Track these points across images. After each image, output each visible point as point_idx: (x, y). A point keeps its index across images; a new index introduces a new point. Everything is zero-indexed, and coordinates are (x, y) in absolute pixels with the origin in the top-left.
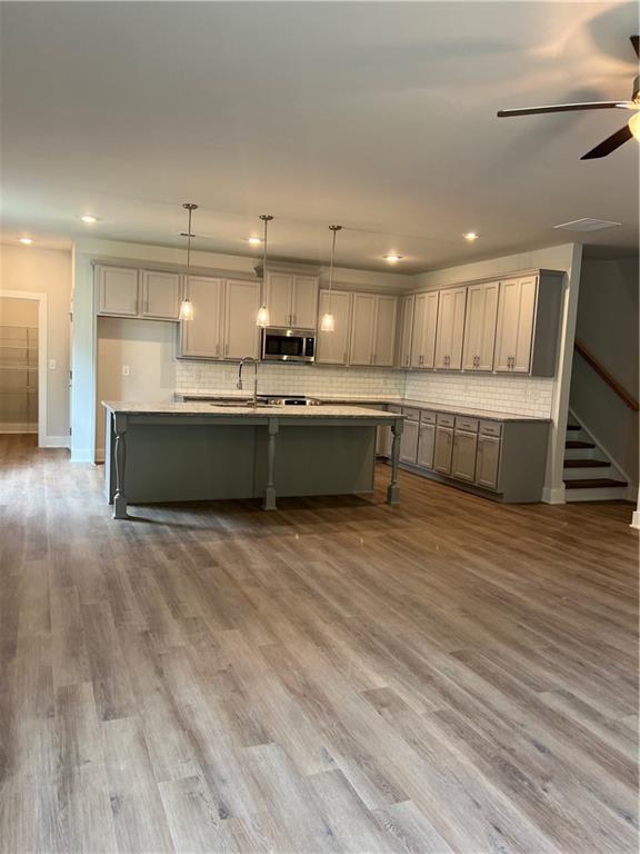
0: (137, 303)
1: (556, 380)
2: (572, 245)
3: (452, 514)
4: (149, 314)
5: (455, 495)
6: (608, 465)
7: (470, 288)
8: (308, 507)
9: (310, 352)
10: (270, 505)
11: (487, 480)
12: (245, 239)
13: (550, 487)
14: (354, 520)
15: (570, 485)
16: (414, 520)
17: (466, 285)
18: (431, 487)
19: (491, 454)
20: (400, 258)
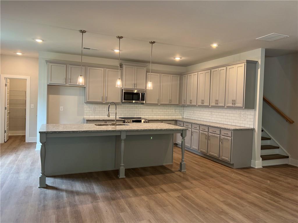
0: (66, 79)
1: (256, 110)
2: (260, 49)
3: (212, 177)
4: (71, 84)
5: (210, 164)
6: (278, 148)
7: (212, 70)
8: (141, 175)
9: (143, 99)
10: (122, 175)
11: (226, 157)
12: (113, 50)
13: (255, 160)
15: (264, 158)
16: (194, 182)
17: (210, 69)
19: (227, 145)
20: (181, 58)
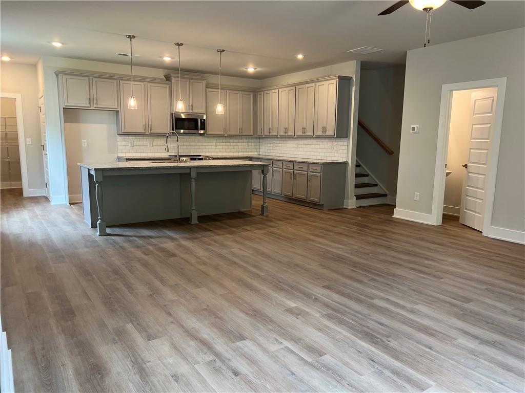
1: (349, 139)
2: (355, 61)
3: (298, 218)
4: (98, 106)
5: (297, 208)
6: (376, 185)
7: (298, 87)
8: (217, 220)
9: (203, 128)
10: (195, 221)
11: (314, 198)
12: (161, 57)
13: (348, 199)
14: (247, 225)
15: (359, 197)
16: (279, 222)
17: (295, 85)
18: (283, 205)
19: (316, 183)
20: (255, 69)
